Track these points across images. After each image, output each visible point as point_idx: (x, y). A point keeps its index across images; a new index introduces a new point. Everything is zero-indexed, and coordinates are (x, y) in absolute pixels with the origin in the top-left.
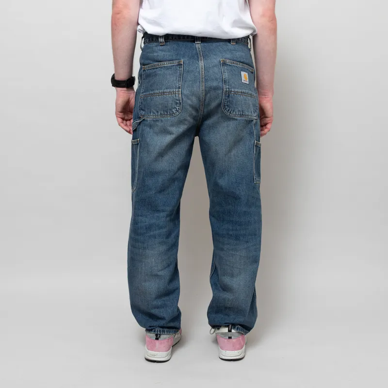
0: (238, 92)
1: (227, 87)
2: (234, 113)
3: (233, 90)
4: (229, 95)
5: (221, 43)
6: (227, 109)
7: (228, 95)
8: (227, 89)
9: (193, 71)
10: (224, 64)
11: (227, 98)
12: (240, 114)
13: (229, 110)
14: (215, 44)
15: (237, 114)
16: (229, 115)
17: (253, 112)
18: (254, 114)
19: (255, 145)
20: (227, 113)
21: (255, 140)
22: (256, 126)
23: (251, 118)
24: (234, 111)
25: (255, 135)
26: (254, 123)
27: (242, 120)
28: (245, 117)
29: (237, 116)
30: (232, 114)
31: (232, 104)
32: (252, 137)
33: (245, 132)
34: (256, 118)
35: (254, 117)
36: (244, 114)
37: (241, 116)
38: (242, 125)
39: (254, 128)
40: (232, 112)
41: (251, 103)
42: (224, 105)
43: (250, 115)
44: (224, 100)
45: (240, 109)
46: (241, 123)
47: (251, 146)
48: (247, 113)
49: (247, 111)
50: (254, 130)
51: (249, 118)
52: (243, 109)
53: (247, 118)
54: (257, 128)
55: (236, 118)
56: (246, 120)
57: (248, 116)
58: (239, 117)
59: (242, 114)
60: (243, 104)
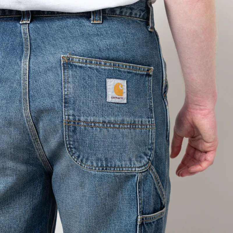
0: (94, 122)
1: (71, 112)
2: (89, 163)
3: (82, 119)
4: (75, 128)
5: (70, 22)
6: (76, 155)
7: (72, 129)
8: (71, 117)
9: (7, 79)
10: (68, 65)
11: (71, 134)
12: (102, 166)
13: (79, 157)
14: (57, 24)
15: (95, 164)
16: (80, 166)
17: (134, 159)
18: (136, 164)
19: (139, 224)
20: (76, 162)
21: (139, 214)
22: (144, 185)
23: (130, 172)
24: (87, 159)
25: (138, 205)
26: (138, 179)
27: (109, 177)
28: (114, 170)
29: (94, 168)
30: (85, 164)
31: (84, 146)
32: (134, 208)
33: (121, 196)
34: (142, 170)
35: (137, 169)
36: (111, 165)
37: (104, 168)
38: (109, 186)
39: (138, 191)
40: (84, 160)
41: (129, 141)
42: (68, 146)
43: (127, 166)
44: (67, 137)
45: (100, 156)
46: (105, 182)
47: (130, 227)
48: (118, 163)
49: (119, 159)
50: (138, 194)
51: (126, 172)
52: (109, 156)
53: (119, 172)
54: (147, 188)
55: (92, 172)
56: (117, 176)
57: (121, 169)
58: (100, 172)
59: (107, 166)
60: (109, 146)
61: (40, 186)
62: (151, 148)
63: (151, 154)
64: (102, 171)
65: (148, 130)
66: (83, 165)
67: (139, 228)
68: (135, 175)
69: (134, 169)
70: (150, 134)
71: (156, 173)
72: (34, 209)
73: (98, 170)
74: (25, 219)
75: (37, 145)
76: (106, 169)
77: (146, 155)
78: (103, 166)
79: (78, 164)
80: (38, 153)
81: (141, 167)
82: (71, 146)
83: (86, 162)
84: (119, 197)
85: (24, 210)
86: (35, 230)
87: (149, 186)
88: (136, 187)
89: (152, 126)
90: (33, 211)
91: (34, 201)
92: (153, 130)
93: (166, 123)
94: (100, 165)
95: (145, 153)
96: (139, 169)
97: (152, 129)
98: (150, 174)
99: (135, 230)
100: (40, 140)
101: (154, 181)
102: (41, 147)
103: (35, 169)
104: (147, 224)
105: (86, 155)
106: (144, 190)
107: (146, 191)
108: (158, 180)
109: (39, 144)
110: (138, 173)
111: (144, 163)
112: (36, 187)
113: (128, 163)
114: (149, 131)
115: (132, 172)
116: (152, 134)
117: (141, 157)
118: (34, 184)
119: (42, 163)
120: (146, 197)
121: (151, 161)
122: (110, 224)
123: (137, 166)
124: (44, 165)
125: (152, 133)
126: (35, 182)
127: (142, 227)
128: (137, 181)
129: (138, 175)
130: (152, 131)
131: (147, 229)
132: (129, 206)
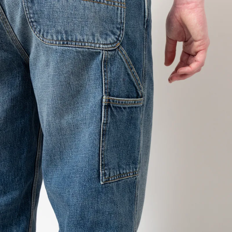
2: (49, 37)
6: (38, 30)
11: (30, 5)
13: (40, 31)
16: (42, 41)
17: (97, 35)
18: (101, 40)
19: (104, 104)
20: (39, 37)
21: (104, 94)
22: (111, 65)
23: (93, 48)
24: (48, 33)
25: (104, 84)
26: (103, 57)
27: (70, 53)
28: (75, 45)
29: (54, 42)
30: (46, 39)
31: (43, 18)
32: (99, 88)
33: (87, 76)
34: (108, 48)
35: (101, 46)
36: (72, 39)
37: (65, 43)
38: (72, 63)
39: (104, 70)
40: (45, 34)
41: (92, 14)
42: (30, 21)
43: (90, 41)
44: (27, 9)
45: (59, 28)
46: (67, 58)
47: (95, 107)
48: (79, 37)
49: (81, 33)
50: (103, 74)
51: (88, 47)
52: (68, 29)
53: (81, 48)
54: (115, 69)
55: (54, 47)
56: (79, 52)
57: (83, 44)
58: (61, 46)
59: (67, 40)
60: (68, 17)
61: (19, 76)
62: (121, 27)
63: (120, 34)
64: (63, 45)
65: (116, 7)
66: (45, 40)
67: (105, 109)
68: (100, 53)
69: (98, 45)
70: (119, 12)
71: (127, 56)
72: (14, 100)
73: (59, 44)
74: (4, 109)
75: (7, 27)
76: (67, 44)
77: (114, 34)
78: (64, 40)
79: (41, 39)
80: (10, 37)
81: (107, 44)
82: (32, 20)
83: (47, 36)
84: (85, 77)
85: (2, 99)
86: (17, 123)
87: (117, 68)
88: (102, 66)
89: (121, 4)
90: (12, 102)
91: (13, 91)
92: (123, 9)
93: (144, 9)
94: (60, 39)
95: (112, 31)
96: (104, 46)
97: (121, 8)
98: (119, 55)
99: (99, 111)
100: (8, 21)
101: (125, 65)
102: (12, 30)
103: (11, 56)
104: (115, 108)
105: (46, 28)
106: (111, 71)
107: (114, 72)
108: (130, 65)
109: (8, 25)
110: (103, 50)
111: (110, 41)
112: (15, 77)
113: (91, 38)
114: (118, 9)
115: (96, 48)
116: (121, 13)
117: (107, 34)
118: (12, 74)
119: (18, 51)
120: (114, 79)
121: (120, 41)
122: (78, 107)
123: (101, 43)
124: (20, 54)
125: (121, 11)
126: (13, 71)
127: (108, 109)
128: (102, 59)
129: (103, 53)
130: (121, 10)
131: (115, 113)
132: (95, 86)
